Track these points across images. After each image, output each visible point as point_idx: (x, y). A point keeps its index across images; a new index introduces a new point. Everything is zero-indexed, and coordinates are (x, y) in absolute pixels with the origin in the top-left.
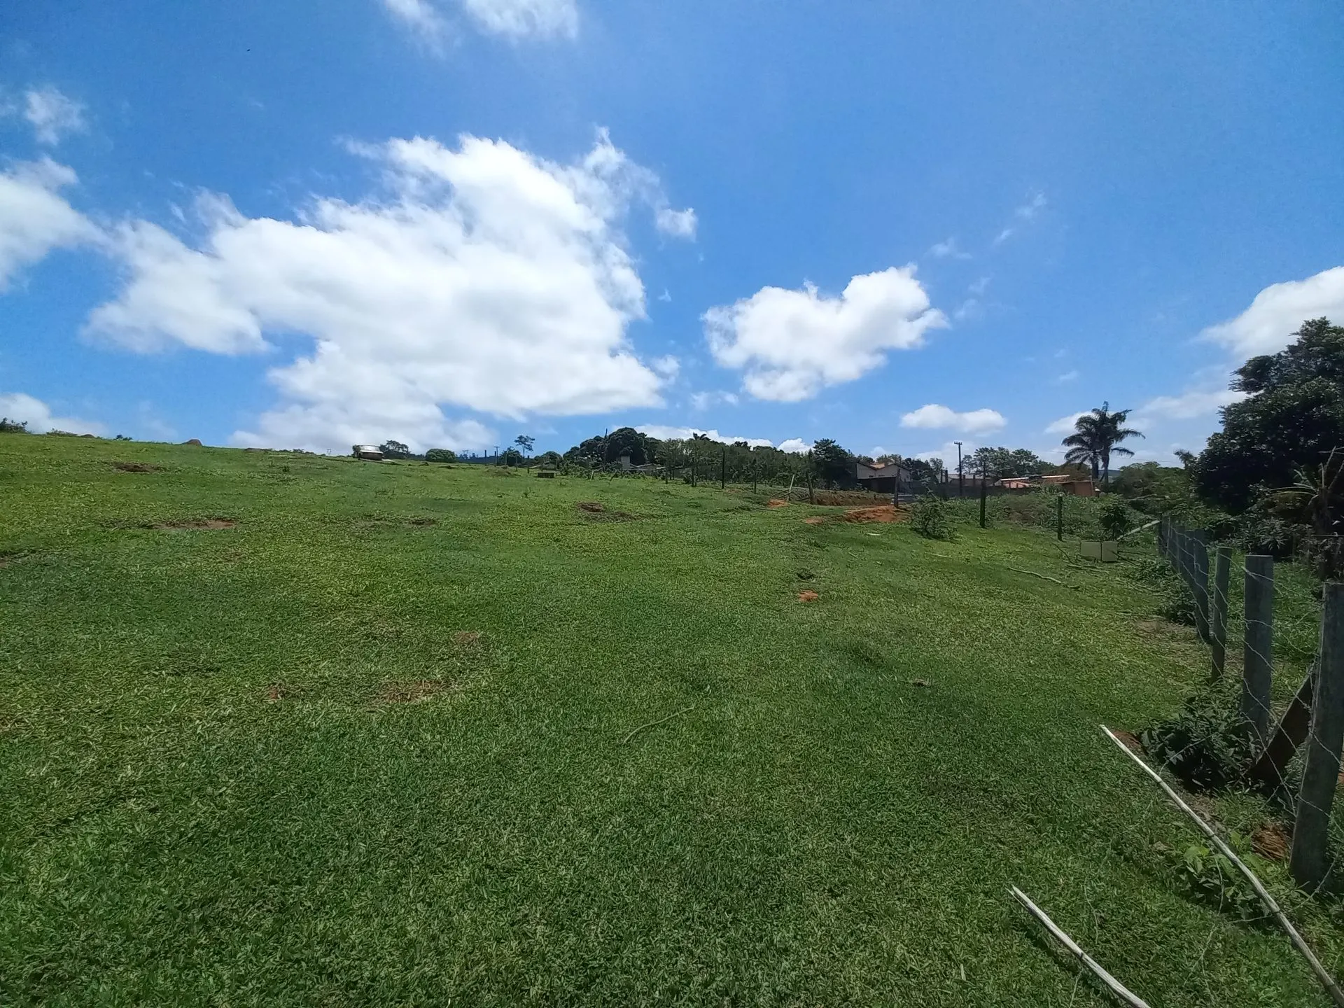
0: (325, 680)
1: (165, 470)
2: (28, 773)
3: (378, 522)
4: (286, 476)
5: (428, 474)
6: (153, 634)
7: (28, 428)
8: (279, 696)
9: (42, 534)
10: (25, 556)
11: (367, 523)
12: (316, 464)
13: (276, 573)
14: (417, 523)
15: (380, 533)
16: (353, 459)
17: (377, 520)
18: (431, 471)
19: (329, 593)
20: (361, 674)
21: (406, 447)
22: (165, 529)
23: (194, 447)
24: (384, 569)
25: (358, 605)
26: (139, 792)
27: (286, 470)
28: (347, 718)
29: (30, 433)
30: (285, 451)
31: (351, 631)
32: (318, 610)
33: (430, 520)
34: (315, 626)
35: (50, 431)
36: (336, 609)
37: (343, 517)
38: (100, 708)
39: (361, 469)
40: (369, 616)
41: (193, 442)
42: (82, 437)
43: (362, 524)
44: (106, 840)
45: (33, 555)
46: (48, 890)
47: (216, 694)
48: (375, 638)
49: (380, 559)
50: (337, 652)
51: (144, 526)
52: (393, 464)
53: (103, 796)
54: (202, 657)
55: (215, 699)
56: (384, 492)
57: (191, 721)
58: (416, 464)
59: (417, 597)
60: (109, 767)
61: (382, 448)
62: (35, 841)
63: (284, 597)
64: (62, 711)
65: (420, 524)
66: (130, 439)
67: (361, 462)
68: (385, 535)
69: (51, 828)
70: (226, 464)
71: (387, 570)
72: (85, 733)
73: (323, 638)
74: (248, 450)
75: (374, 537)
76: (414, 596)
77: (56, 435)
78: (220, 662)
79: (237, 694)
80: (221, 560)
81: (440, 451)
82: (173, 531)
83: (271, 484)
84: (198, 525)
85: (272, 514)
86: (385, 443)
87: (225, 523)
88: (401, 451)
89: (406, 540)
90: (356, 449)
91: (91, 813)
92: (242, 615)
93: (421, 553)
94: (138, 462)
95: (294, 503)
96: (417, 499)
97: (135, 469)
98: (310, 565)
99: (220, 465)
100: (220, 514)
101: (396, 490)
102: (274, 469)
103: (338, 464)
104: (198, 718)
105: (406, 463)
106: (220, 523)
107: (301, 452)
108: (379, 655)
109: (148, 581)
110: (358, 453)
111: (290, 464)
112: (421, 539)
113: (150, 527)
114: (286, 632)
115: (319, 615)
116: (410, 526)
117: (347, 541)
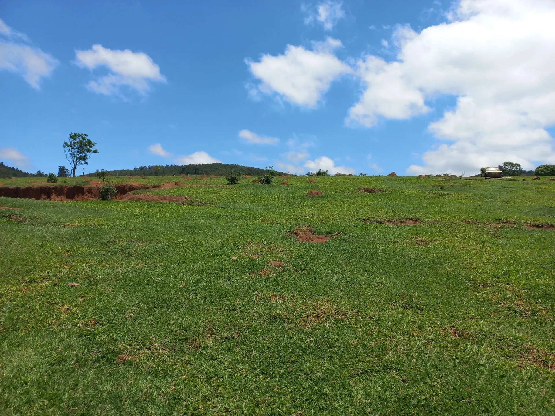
0: (484, 333)
1: (384, 191)
2: (349, 341)
3: (506, 225)
4: (442, 192)
5: (541, 186)
6: (390, 282)
7: (328, 173)
8: (457, 335)
9: (341, 225)
10: (337, 235)
11: (498, 225)
12: (459, 183)
13: (446, 255)
14: (538, 226)
15: (507, 233)
16: (482, 178)
17: (505, 223)
18: (544, 184)
19: (479, 273)
20: (509, 336)
21: (519, 165)
22: (388, 224)
23: (393, 177)
24: (515, 261)
25: (500, 285)
26: (396, 368)
27: (442, 188)
28: (503, 365)
29: (329, 175)
30: (439, 176)
31: (498, 303)
32: (474, 284)
33: (548, 224)
34: (474, 295)
35: (336, 173)
36: (485, 285)
37: (480, 220)
38: (374, 316)
39: (489, 185)
40: (509, 295)
41: (393, 174)
42: (348, 175)
43: (494, 225)
44: (385, 388)
45: (339, 235)
46: (361, 405)
47: (424, 324)
48: (515, 312)
49: (511, 252)
50: (489, 315)
51: (378, 222)
52: (511, 180)
53: (381, 364)
54: (414, 301)
55: (423, 327)
56: (508, 202)
57: (413, 336)
58: (530, 179)
59: (546, 286)
60: (382, 349)
61: (500, 168)
62: (355, 377)
63: (452, 271)
64: (360, 314)
65: (539, 227)
66: (366, 175)
67: (488, 180)
68: (512, 235)
69: (360, 373)
70: (410, 186)
71: (517, 262)
72: (370, 328)
73: (479, 304)
74: (420, 177)
75: (504, 235)
76: (543, 285)
77: (338, 175)
78: (423, 305)
79: (434, 327)
80: (415, 244)
81: (548, 166)
82: (391, 226)
83: (435, 198)
84: (401, 222)
85: (438, 217)
86: (502, 165)
87: (413, 222)
88: (514, 169)
89: (529, 239)
90: (483, 170)
91: (376, 371)
92: (431, 279)
93: (544, 251)
94: (372, 187)
95: (449, 210)
96: (535, 206)
97: (371, 191)
98: (464, 252)
99: (408, 187)
100: (411, 216)
101: (516, 200)
102: (435, 188)
103: (472, 182)
104: (417, 336)
105: (521, 178)
106: (411, 221)
107: (448, 175)
108: (520, 324)
109: (386, 252)
110: (485, 174)
111: (443, 184)
112: (542, 239)
113: (381, 223)
114: (456, 295)
115: (475, 287)
116: (532, 228)
117: (485, 237)
